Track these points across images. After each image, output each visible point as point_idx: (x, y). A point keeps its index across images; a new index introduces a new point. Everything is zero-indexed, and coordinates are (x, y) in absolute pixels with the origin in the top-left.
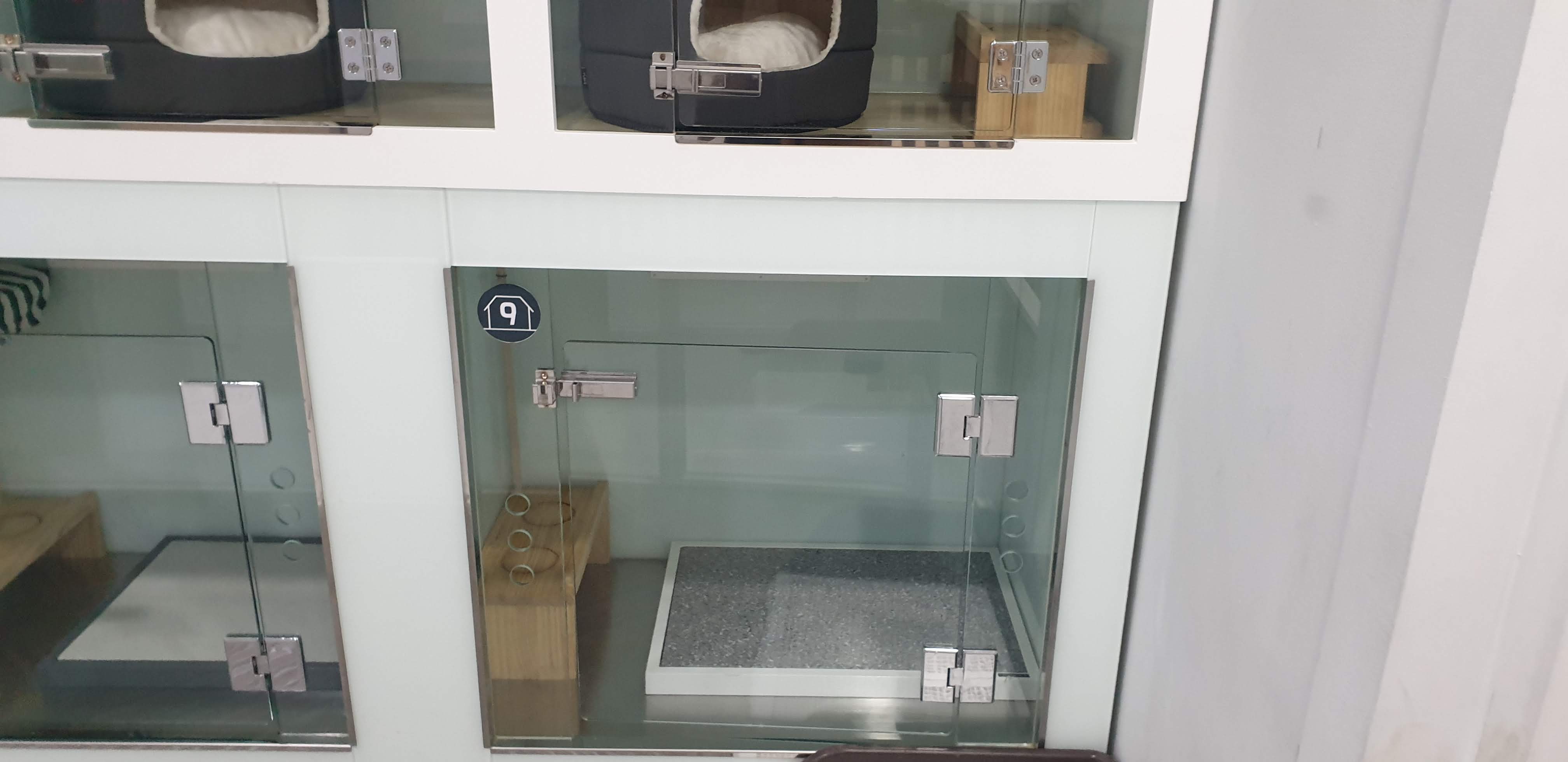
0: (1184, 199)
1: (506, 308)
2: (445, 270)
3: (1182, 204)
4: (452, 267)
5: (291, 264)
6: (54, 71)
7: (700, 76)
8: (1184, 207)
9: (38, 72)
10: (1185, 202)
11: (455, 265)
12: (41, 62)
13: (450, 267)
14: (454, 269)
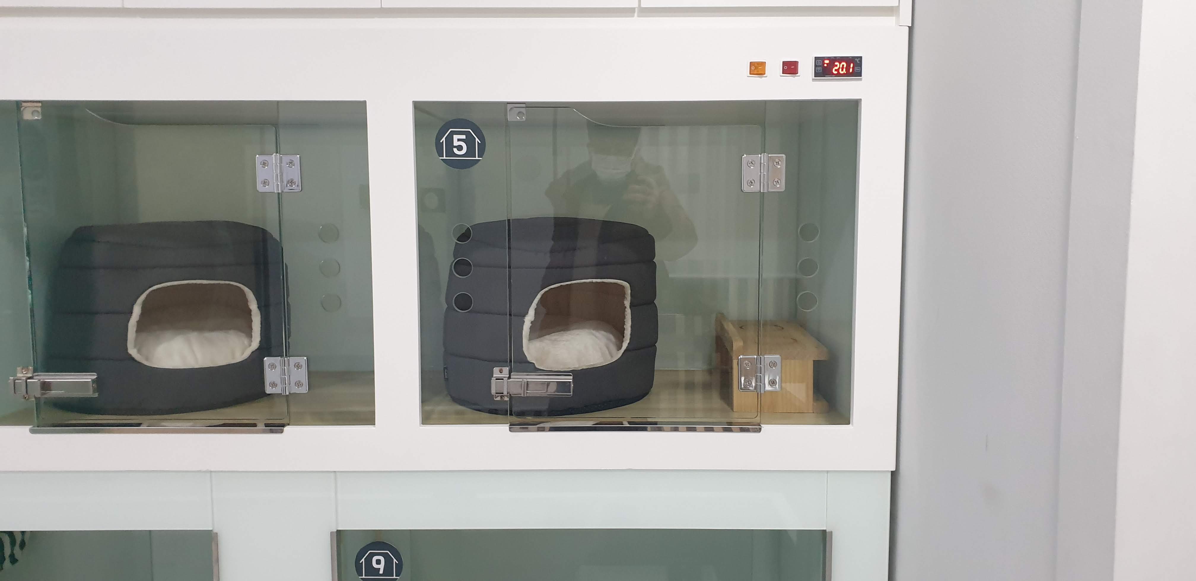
0: (894, 470)
1: (377, 560)
2: (332, 533)
3: (893, 473)
4: (337, 530)
5: (215, 531)
6: (54, 393)
7: (527, 384)
8: (894, 475)
9: (43, 394)
10: (894, 471)
11: (338, 529)
12: (46, 386)
13: (336, 531)
14: (339, 532)
